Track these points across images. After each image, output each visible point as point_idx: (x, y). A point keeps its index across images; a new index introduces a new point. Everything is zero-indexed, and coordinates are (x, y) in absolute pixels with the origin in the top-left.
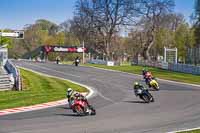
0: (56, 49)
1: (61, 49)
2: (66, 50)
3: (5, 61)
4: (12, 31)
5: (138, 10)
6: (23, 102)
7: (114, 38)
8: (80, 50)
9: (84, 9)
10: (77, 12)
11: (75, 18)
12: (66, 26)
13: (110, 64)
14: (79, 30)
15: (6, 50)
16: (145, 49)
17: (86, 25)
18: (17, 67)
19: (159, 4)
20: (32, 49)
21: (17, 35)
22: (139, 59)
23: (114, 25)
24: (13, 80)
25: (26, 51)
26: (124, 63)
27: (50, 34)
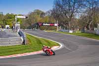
0: (44, 24)
1: (46, 24)
2: (49, 25)
3: (18, 30)
4: (22, 15)
5: (85, 5)
6: (27, 50)
7: (73, 19)
8: (56, 25)
9: (58, 4)
10: (55, 6)
11: (54, 9)
12: (49, 13)
13: (71, 32)
14: (55, 15)
15: (19, 25)
16: (88, 25)
17: (59, 13)
18: (24, 33)
19: (95, 2)
20: (32, 24)
21: (25, 17)
22: (85, 29)
23: (73, 12)
24: (23, 39)
25: (29, 25)
26: (78, 31)
27: (41, 17)
